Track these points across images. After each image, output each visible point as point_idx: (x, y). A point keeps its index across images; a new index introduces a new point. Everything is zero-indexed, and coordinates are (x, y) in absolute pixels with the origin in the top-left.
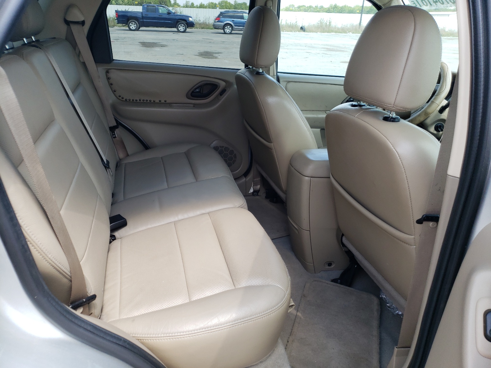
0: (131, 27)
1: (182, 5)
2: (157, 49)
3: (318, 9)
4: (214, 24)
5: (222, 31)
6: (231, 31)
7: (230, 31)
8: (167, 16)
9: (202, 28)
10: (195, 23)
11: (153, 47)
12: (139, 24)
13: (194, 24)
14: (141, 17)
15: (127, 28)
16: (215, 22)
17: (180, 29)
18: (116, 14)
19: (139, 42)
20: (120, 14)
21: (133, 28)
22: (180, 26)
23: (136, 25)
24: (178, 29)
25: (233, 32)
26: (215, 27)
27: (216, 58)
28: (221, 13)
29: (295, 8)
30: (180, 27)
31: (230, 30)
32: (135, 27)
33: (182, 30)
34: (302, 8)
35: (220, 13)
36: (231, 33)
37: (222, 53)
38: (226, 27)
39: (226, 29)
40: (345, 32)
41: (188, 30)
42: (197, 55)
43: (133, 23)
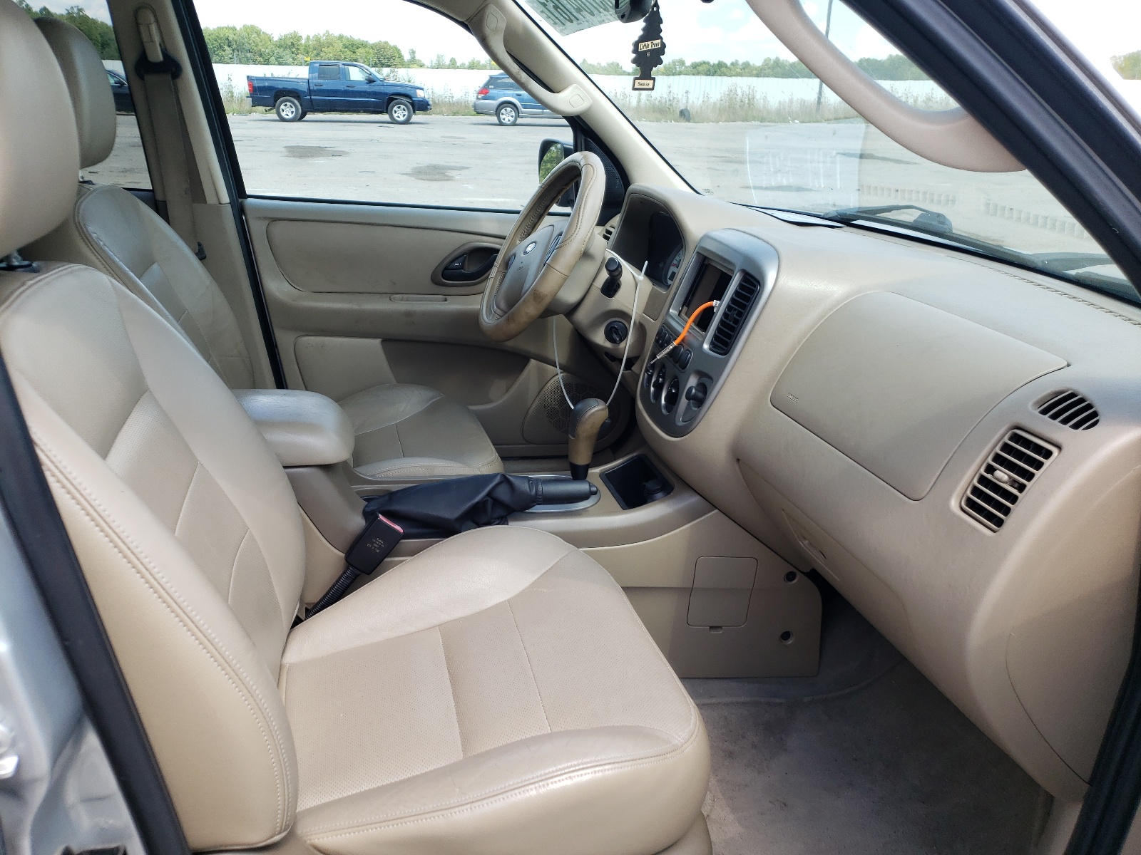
0: (283, 114)
1: (427, 63)
2: (320, 161)
3: (738, 70)
4: (475, 103)
5: (494, 119)
6: (516, 120)
7: (512, 119)
8: (367, 88)
9: (455, 114)
10: (430, 103)
11: (312, 156)
12: (301, 105)
13: (429, 105)
14: (305, 89)
15: (275, 117)
16: (478, 98)
17: (395, 115)
18: (250, 85)
19: (286, 147)
20: (256, 84)
21: (287, 115)
22: (395, 108)
23: (294, 110)
24: (392, 117)
25: (520, 121)
26: (479, 111)
27: (449, 179)
28: (491, 78)
29: (686, 67)
30: (396, 112)
31: (512, 117)
32: (292, 112)
33: (402, 119)
34: (700, 69)
35: (488, 78)
36: (514, 124)
37: (468, 168)
38: (503, 111)
39: (502, 114)
40: (785, 121)
41: (415, 118)
42: (406, 174)
43: (289, 104)
